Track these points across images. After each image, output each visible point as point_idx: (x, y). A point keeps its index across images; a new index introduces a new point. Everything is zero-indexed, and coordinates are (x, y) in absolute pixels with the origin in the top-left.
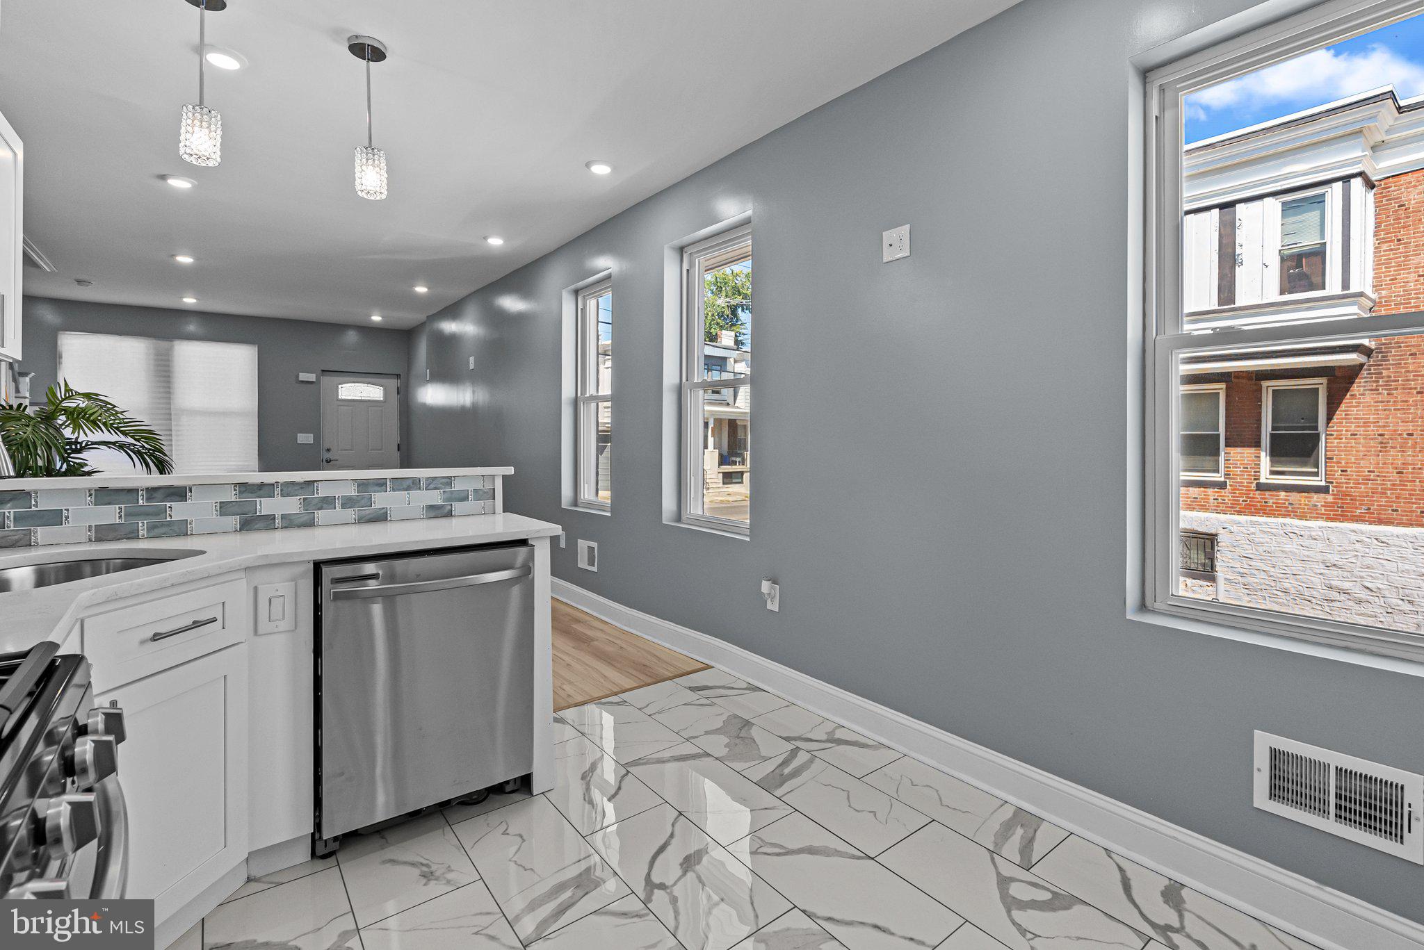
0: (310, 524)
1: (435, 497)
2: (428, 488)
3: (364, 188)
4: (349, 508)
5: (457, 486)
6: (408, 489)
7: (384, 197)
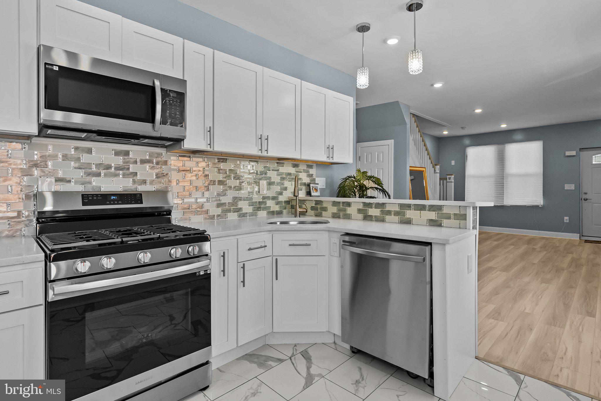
0: (383, 221)
1: (433, 215)
2: (431, 210)
3: (412, 70)
4: (397, 216)
5: (445, 211)
6: (421, 210)
7: (421, 71)
